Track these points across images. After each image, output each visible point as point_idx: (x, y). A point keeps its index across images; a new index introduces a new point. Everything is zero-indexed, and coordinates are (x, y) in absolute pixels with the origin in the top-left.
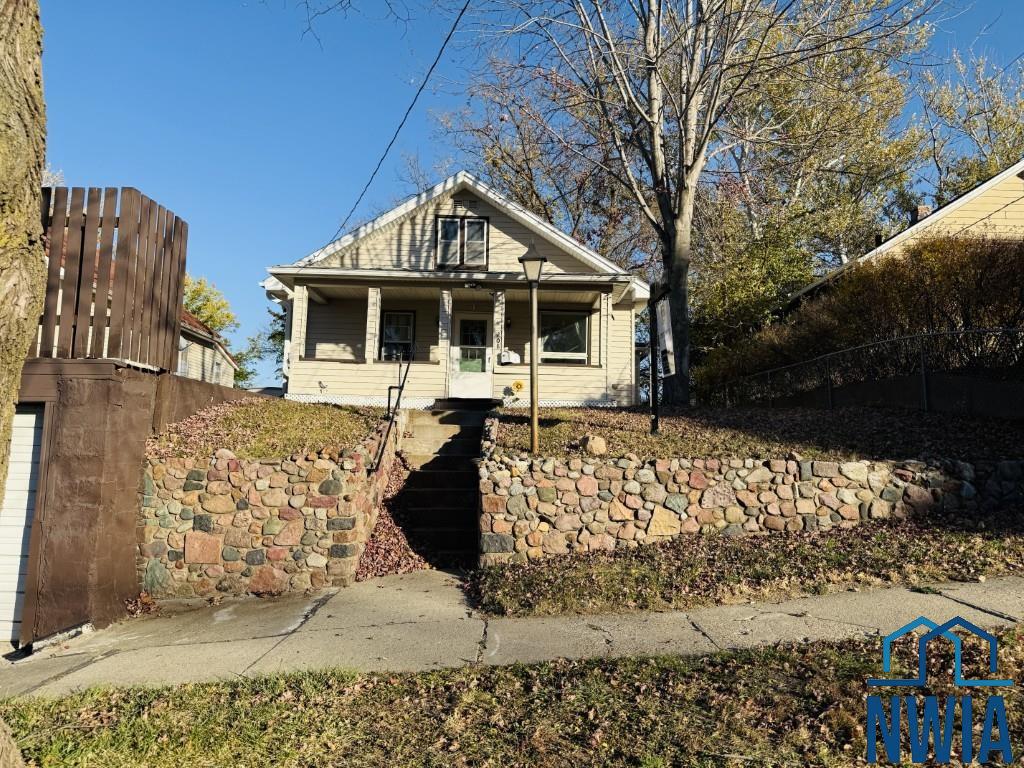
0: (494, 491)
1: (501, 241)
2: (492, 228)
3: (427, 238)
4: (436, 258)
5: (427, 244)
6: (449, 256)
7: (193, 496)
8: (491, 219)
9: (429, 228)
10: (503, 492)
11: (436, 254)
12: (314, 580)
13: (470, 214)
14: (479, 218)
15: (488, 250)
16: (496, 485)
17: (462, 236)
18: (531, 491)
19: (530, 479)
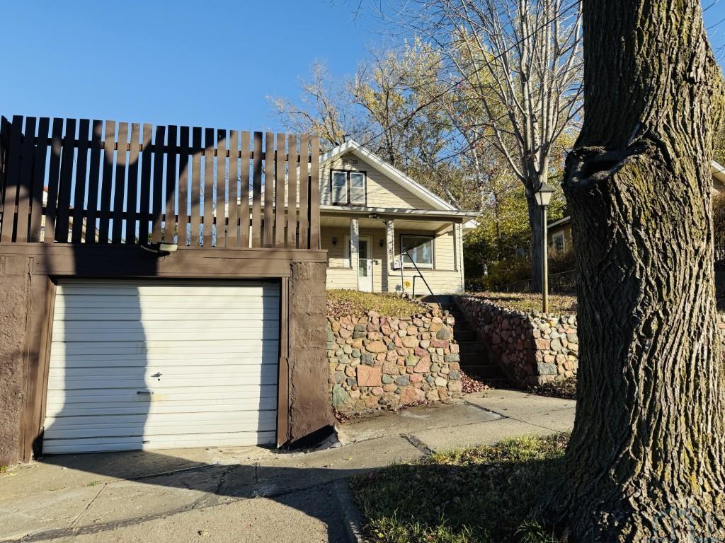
0: (542, 336)
1: (374, 188)
2: (368, 179)
3: (326, 184)
4: (331, 198)
5: (325, 188)
6: (341, 197)
7: (358, 342)
8: (368, 173)
9: (327, 178)
10: (546, 336)
11: (331, 196)
12: (441, 395)
13: (354, 169)
14: (360, 172)
15: (366, 194)
16: (542, 332)
17: (349, 184)
18: (563, 336)
19: (561, 328)
